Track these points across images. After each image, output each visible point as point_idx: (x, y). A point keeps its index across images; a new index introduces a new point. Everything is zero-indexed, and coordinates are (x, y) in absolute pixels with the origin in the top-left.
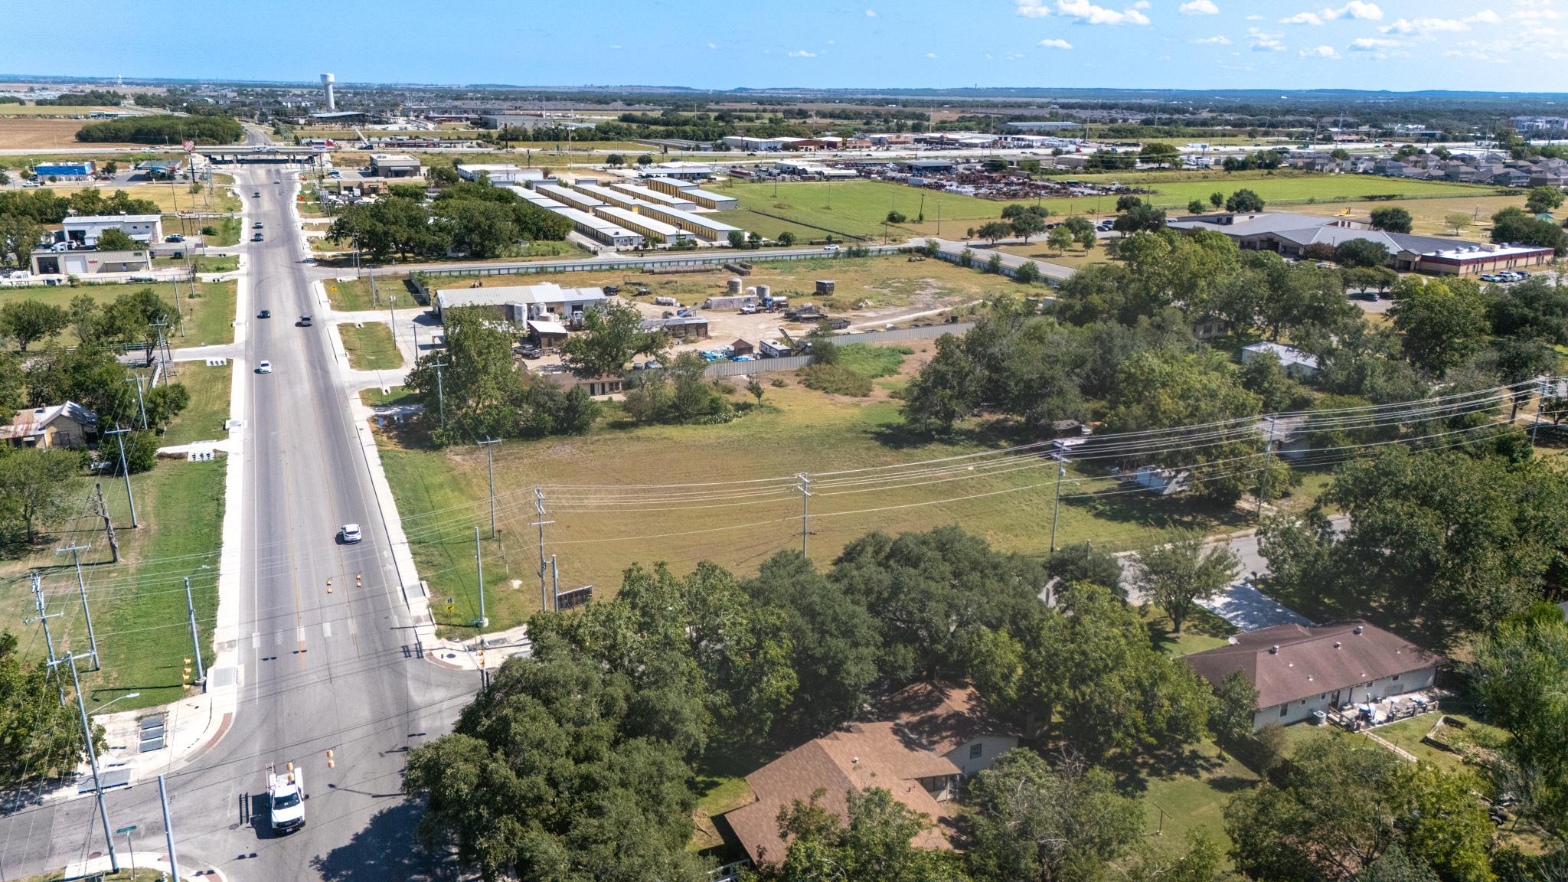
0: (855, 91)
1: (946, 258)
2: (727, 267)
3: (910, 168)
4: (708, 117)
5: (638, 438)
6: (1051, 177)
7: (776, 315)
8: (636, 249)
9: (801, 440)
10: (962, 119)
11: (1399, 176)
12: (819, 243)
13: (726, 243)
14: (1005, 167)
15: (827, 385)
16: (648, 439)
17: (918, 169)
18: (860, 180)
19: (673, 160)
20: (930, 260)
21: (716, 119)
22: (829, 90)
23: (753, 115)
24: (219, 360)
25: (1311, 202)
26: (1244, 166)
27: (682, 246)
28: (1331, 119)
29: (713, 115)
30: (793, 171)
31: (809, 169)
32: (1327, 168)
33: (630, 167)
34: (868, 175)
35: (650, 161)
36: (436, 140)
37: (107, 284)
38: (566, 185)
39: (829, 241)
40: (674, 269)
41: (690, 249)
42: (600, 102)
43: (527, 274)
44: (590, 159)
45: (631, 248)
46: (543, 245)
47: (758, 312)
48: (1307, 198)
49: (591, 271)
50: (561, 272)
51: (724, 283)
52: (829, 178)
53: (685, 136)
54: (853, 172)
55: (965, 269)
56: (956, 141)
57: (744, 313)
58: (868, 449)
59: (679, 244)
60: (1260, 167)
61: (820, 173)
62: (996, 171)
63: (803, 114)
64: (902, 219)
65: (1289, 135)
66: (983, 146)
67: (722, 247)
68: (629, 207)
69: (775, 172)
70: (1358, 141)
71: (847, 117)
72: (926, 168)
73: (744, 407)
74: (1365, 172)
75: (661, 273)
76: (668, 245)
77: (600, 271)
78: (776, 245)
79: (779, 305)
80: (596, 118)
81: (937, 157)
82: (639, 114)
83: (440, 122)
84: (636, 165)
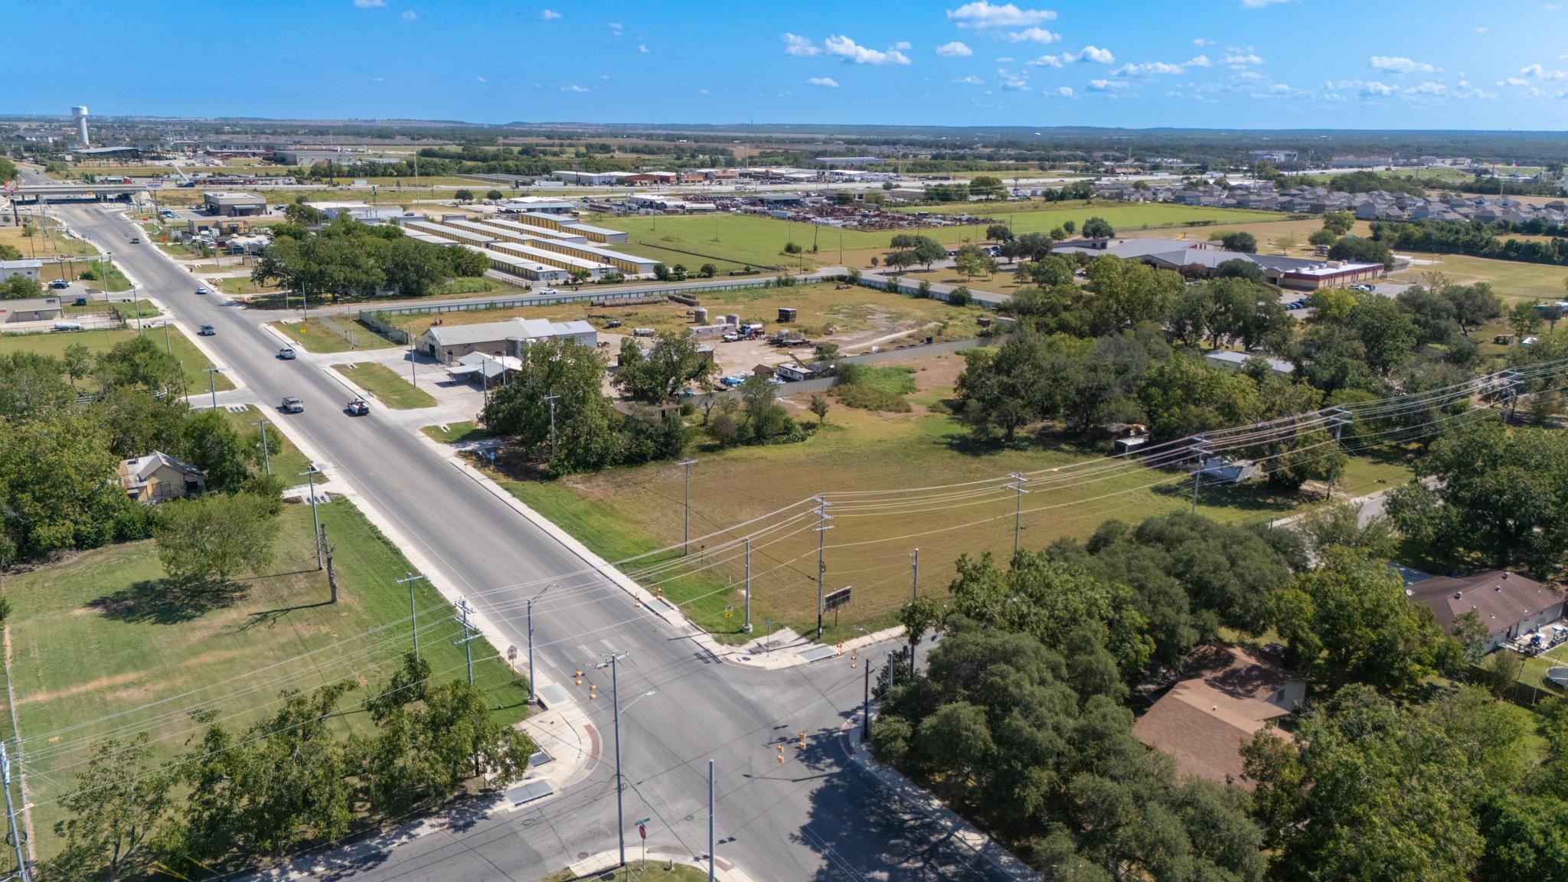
0: (634, 126)
1: (870, 285)
2: (671, 298)
3: (762, 201)
4: (512, 153)
5: (733, 459)
6: (899, 209)
7: (758, 342)
8: (566, 283)
9: (886, 453)
10: (762, 155)
11: (1199, 204)
12: (738, 274)
13: (652, 275)
14: (851, 201)
15: (867, 403)
16: (744, 460)
17: (769, 202)
18: (720, 214)
19: (523, 195)
20: (855, 288)
21: (521, 153)
22: (607, 125)
23: (556, 149)
24: (239, 405)
25: (1144, 228)
26: (1063, 196)
27: (609, 280)
28: (1101, 154)
29: (516, 150)
30: (651, 204)
31: (668, 203)
32: (1133, 198)
33: (480, 203)
34: (725, 208)
35: (500, 197)
36: (252, 177)
37: (31, 334)
38: (433, 221)
39: (748, 272)
40: (623, 301)
41: (618, 282)
42: (380, 136)
43: (476, 310)
44: (434, 195)
45: (561, 281)
46: (469, 282)
47: (740, 339)
48: (1141, 224)
49: (539, 306)
50: (511, 308)
51: (684, 314)
52: (691, 211)
53: (508, 171)
54: (712, 206)
55: (893, 295)
56: (782, 175)
57: (727, 341)
58: (952, 457)
59: (608, 278)
60: (1075, 197)
61: (683, 207)
62: (844, 204)
63: (605, 148)
64: (798, 250)
65: (1074, 168)
66: (809, 181)
67: (648, 280)
68: (522, 242)
69: (634, 206)
70: (1135, 174)
71: (651, 152)
72: (777, 202)
73: (809, 426)
74: (1165, 201)
75: (611, 306)
76: (597, 278)
77: (548, 305)
78: (699, 277)
79: (757, 333)
80: (396, 154)
81: (775, 191)
82: (436, 148)
83: (228, 157)
84: (486, 200)
